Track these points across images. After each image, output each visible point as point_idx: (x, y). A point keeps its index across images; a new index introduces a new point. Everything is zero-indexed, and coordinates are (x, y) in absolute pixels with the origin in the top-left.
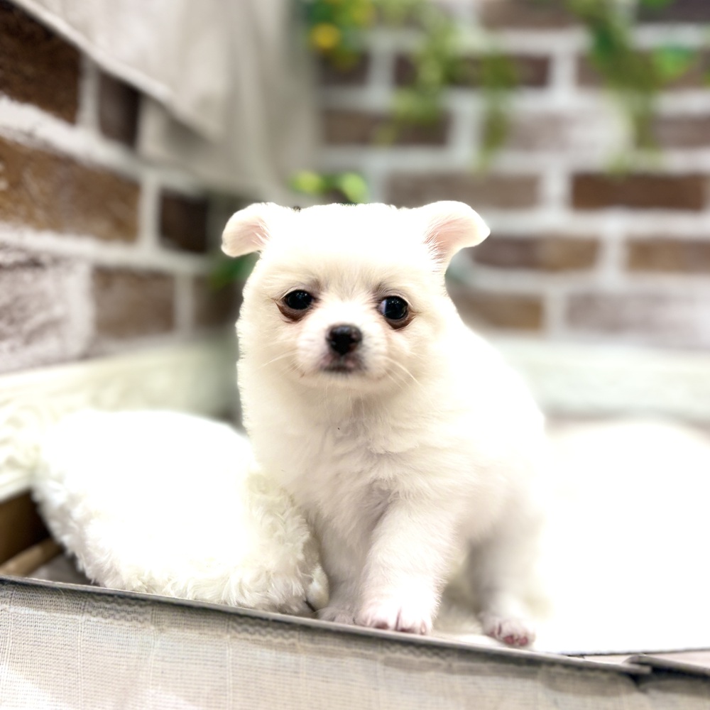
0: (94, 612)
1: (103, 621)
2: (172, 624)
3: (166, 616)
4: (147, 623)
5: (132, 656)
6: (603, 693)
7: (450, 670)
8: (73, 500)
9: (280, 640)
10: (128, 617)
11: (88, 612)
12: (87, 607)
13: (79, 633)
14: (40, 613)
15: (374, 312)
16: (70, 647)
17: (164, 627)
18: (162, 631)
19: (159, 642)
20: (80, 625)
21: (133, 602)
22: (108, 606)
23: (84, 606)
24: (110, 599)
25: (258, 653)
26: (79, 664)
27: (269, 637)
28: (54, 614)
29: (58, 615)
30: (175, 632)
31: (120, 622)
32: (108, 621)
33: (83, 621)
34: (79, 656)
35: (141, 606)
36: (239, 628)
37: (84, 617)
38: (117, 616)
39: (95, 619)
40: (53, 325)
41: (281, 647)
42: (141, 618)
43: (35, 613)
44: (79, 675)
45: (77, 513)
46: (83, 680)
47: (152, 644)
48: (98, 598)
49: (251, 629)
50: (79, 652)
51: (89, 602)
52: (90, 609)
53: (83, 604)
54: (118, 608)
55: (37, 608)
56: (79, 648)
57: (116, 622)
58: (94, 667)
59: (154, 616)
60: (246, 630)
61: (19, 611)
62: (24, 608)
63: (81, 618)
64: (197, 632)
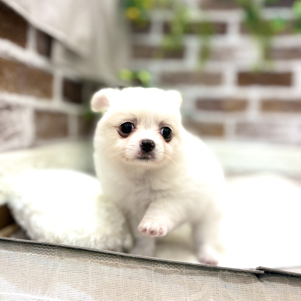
0: (34, 252)
1: (37, 255)
2: (66, 256)
3: (64, 253)
4: (56, 256)
5: (49, 269)
6: (245, 282)
7: (182, 273)
8: (25, 206)
9: (111, 262)
10: (48, 253)
11: (31, 251)
12: (30, 249)
13: (27, 260)
14: (10, 252)
15: (159, 134)
16: (23, 266)
17: (63, 257)
18: (62, 259)
19: (61, 264)
20: (27, 257)
21: (50, 247)
22: (39, 249)
23: (29, 249)
24: (40, 246)
25: (102, 268)
26: (27, 273)
27: (107, 261)
28: (17, 253)
29: (18, 253)
30: (67, 259)
31: (44, 256)
32: (39, 255)
33: (29, 255)
34: (27, 270)
35: (53, 249)
36: (94, 258)
37: (29, 254)
38: (43, 253)
39: (34, 254)
40: (17, 134)
41: (112, 265)
42: (53, 254)
43: (9, 252)
44: (27, 278)
45: (27, 212)
46: (29, 280)
47: (58, 265)
48: (35, 246)
49: (99, 258)
50: (27, 268)
51: (32, 247)
52: (32, 250)
53: (29, 248)
54: (44, 250)
55: (10, 250)
56: (27, 266)
57: (43, 256)
58: (34, 274)
59: (59, 252)
60: (97, 258)
61: (2, 252)
62: (4, 250)
63: (28, 254)
64: (77, 259)
